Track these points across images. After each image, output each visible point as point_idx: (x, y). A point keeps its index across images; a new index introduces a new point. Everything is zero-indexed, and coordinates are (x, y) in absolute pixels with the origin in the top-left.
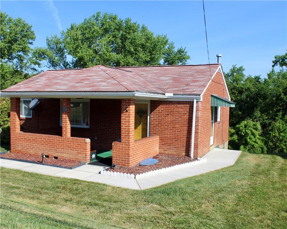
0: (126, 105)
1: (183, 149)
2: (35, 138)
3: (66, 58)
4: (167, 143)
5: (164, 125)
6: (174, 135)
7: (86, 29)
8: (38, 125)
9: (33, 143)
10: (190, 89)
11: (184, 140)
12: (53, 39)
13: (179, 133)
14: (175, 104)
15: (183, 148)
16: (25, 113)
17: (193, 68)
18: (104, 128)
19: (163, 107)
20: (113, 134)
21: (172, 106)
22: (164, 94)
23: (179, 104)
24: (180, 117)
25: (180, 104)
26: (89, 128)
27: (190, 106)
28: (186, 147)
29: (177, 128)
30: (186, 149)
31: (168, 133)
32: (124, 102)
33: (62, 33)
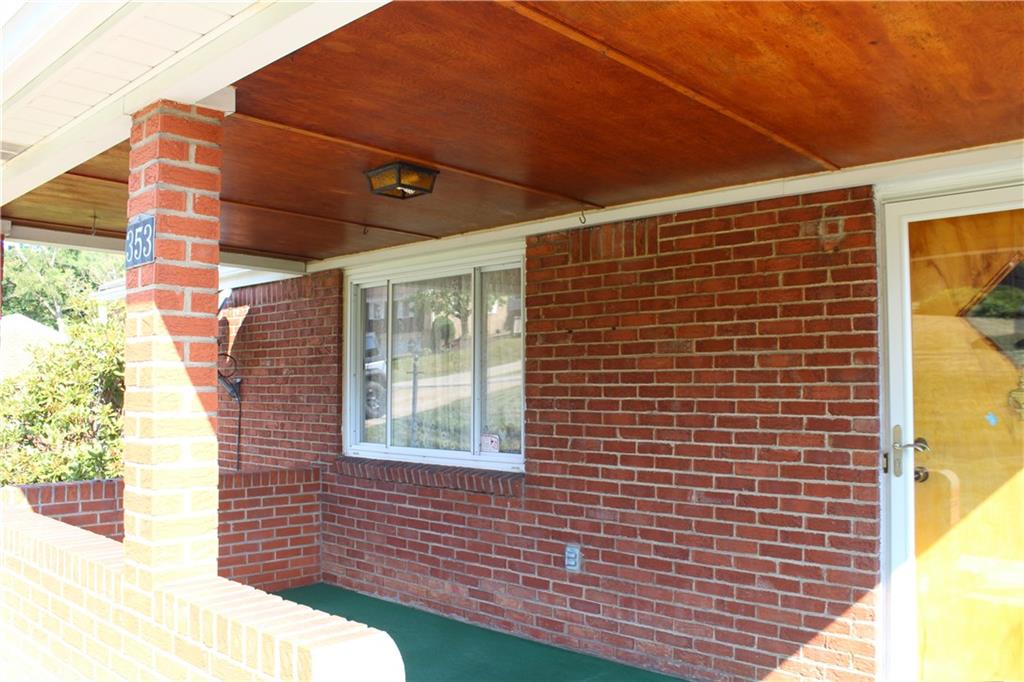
8: (239, 448)
18: (643, 477)
20: (728, 530)
26: (522, 469)
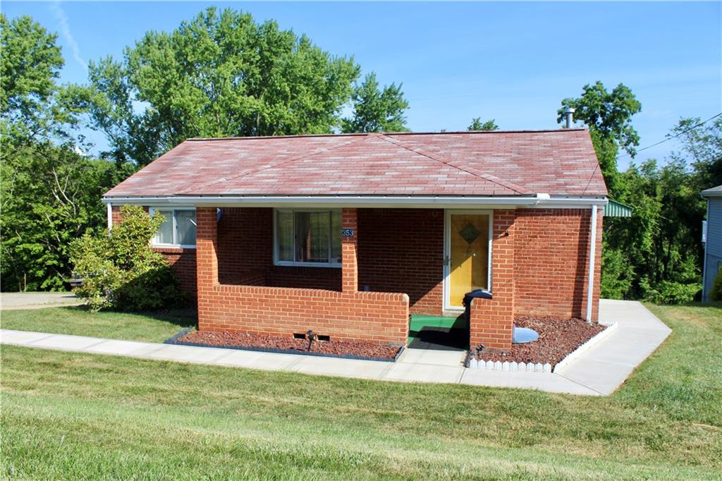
0: (505, 223)
1: (567, 305)
2: (266, 296)
3: (131, 107)
4: (532, 294)
5: (526, 258)
6: (549, 277)
7: (186, 45)
9: (261, 308)
10: (573, 184)
11: (570, 286)
12: (105, 67)
13: (558, 273)
14: (551, 215)
15: (568, 303)
16: (178, 238)
17: (536, 138)
18: (387, 268)
19: (523, 222)
20: (410, 279)
21: (542, 221)
22: (535, 196)
23: (558, 215)
24: (561, 241)
25: (561, 215)
27: (582, 220)
28: (574, 300)
29: (555, 263)
30: (574, 304)
31: (535, 273)
32: (500, 216)
33: (126, 52)
